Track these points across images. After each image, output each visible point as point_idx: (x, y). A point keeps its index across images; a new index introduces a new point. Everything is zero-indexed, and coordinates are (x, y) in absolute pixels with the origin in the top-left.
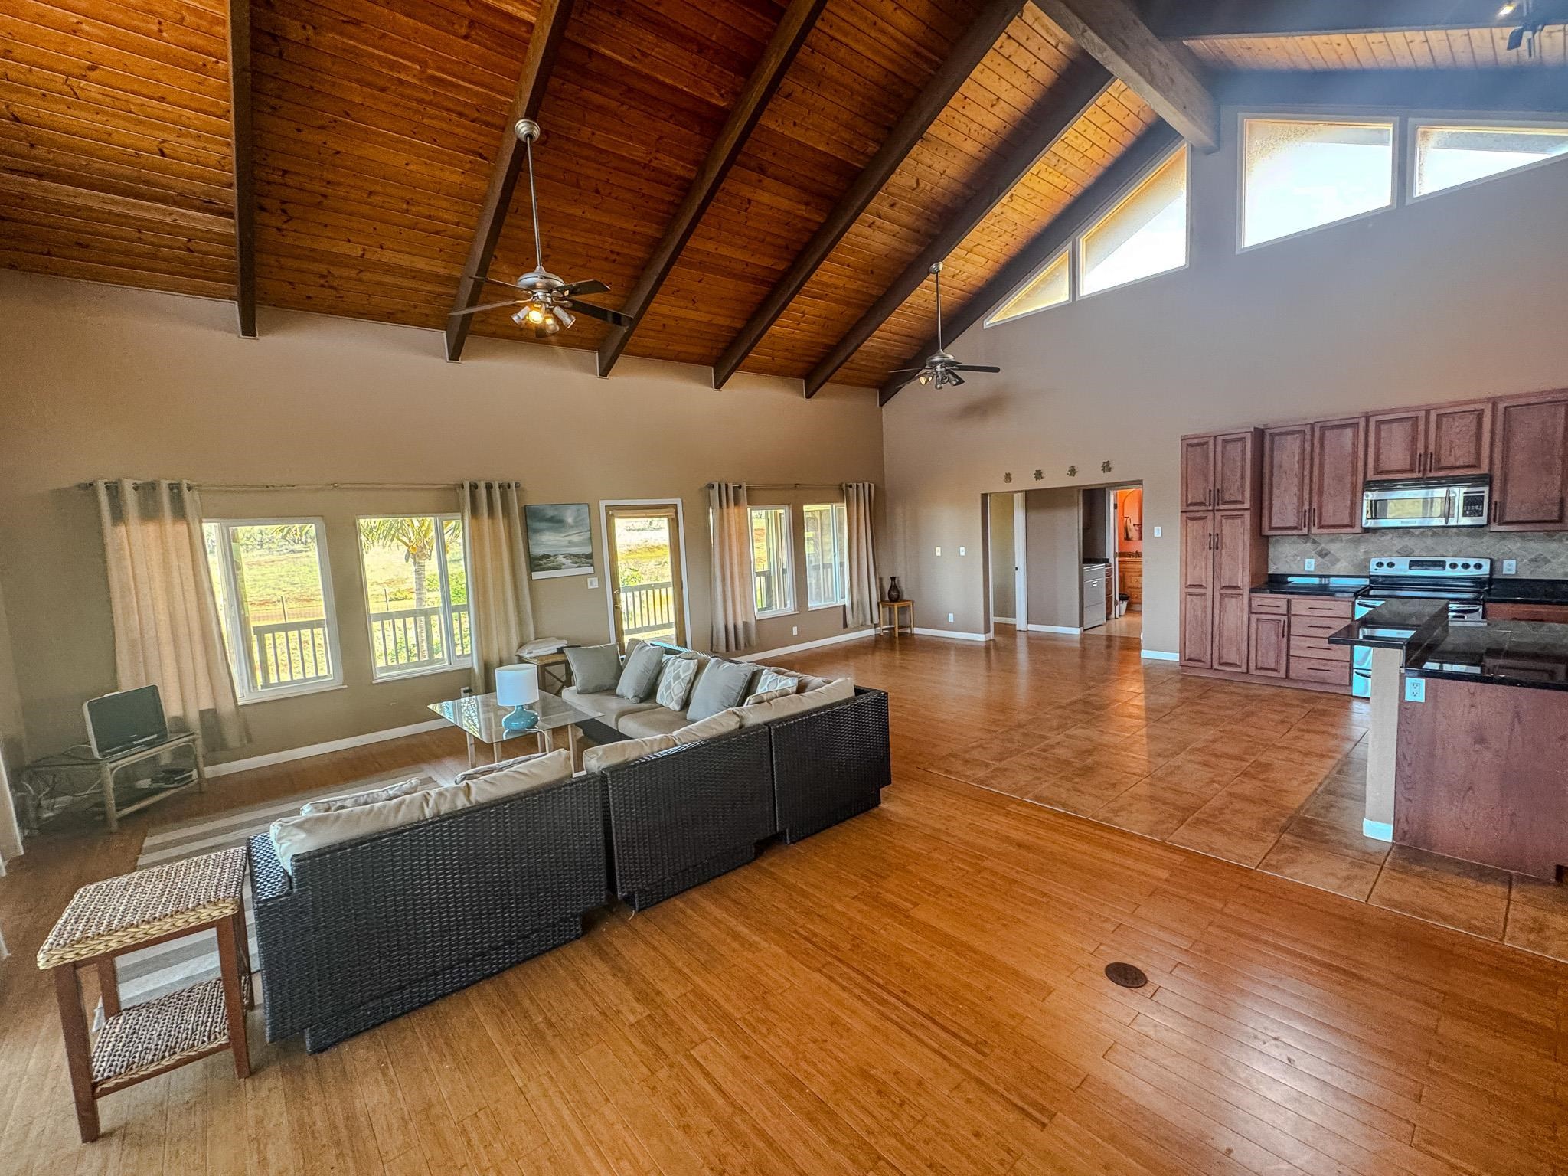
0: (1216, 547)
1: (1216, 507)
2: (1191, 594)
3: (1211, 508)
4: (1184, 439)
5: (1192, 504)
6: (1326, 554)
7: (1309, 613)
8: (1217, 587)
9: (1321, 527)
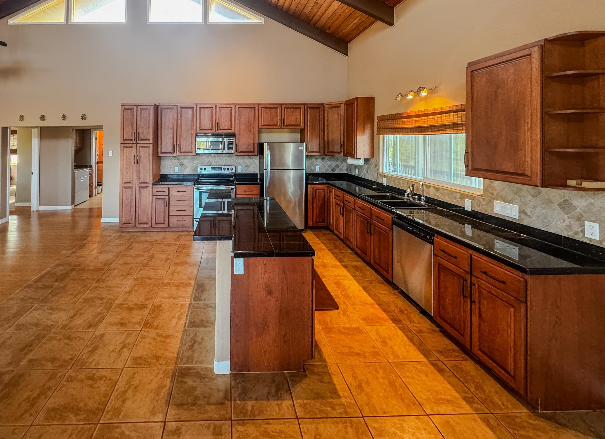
0: (137, 162)
1: (137, 142)
2: (125, 188)
3: (135, 142)
4: (122, 105)
5: (126, 140)
6: (183, 165)
7: (177, 194)
8: (138, 183)
9: (181, 153)
